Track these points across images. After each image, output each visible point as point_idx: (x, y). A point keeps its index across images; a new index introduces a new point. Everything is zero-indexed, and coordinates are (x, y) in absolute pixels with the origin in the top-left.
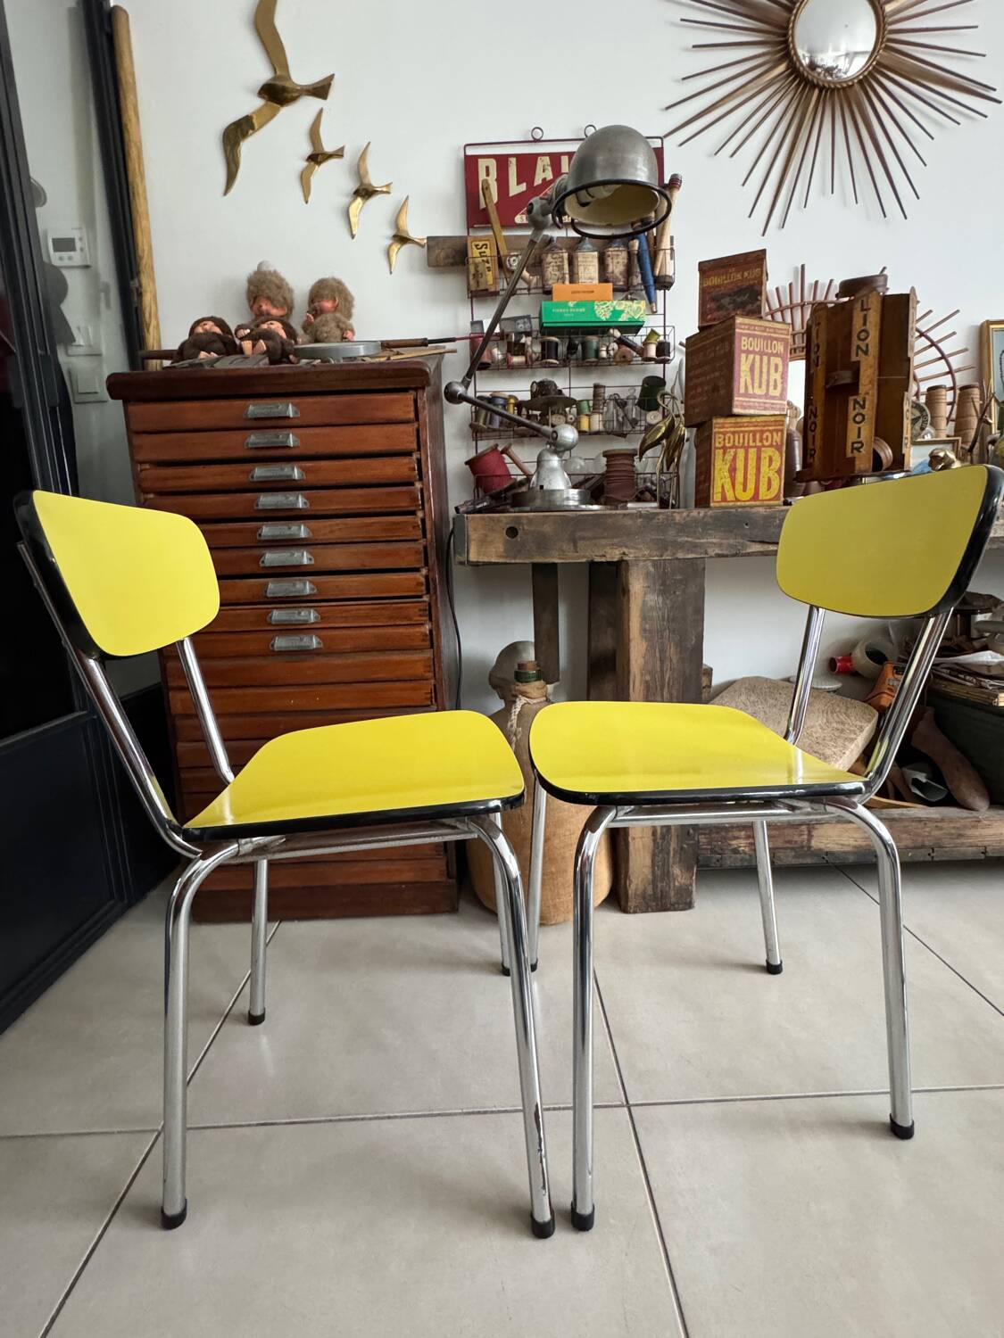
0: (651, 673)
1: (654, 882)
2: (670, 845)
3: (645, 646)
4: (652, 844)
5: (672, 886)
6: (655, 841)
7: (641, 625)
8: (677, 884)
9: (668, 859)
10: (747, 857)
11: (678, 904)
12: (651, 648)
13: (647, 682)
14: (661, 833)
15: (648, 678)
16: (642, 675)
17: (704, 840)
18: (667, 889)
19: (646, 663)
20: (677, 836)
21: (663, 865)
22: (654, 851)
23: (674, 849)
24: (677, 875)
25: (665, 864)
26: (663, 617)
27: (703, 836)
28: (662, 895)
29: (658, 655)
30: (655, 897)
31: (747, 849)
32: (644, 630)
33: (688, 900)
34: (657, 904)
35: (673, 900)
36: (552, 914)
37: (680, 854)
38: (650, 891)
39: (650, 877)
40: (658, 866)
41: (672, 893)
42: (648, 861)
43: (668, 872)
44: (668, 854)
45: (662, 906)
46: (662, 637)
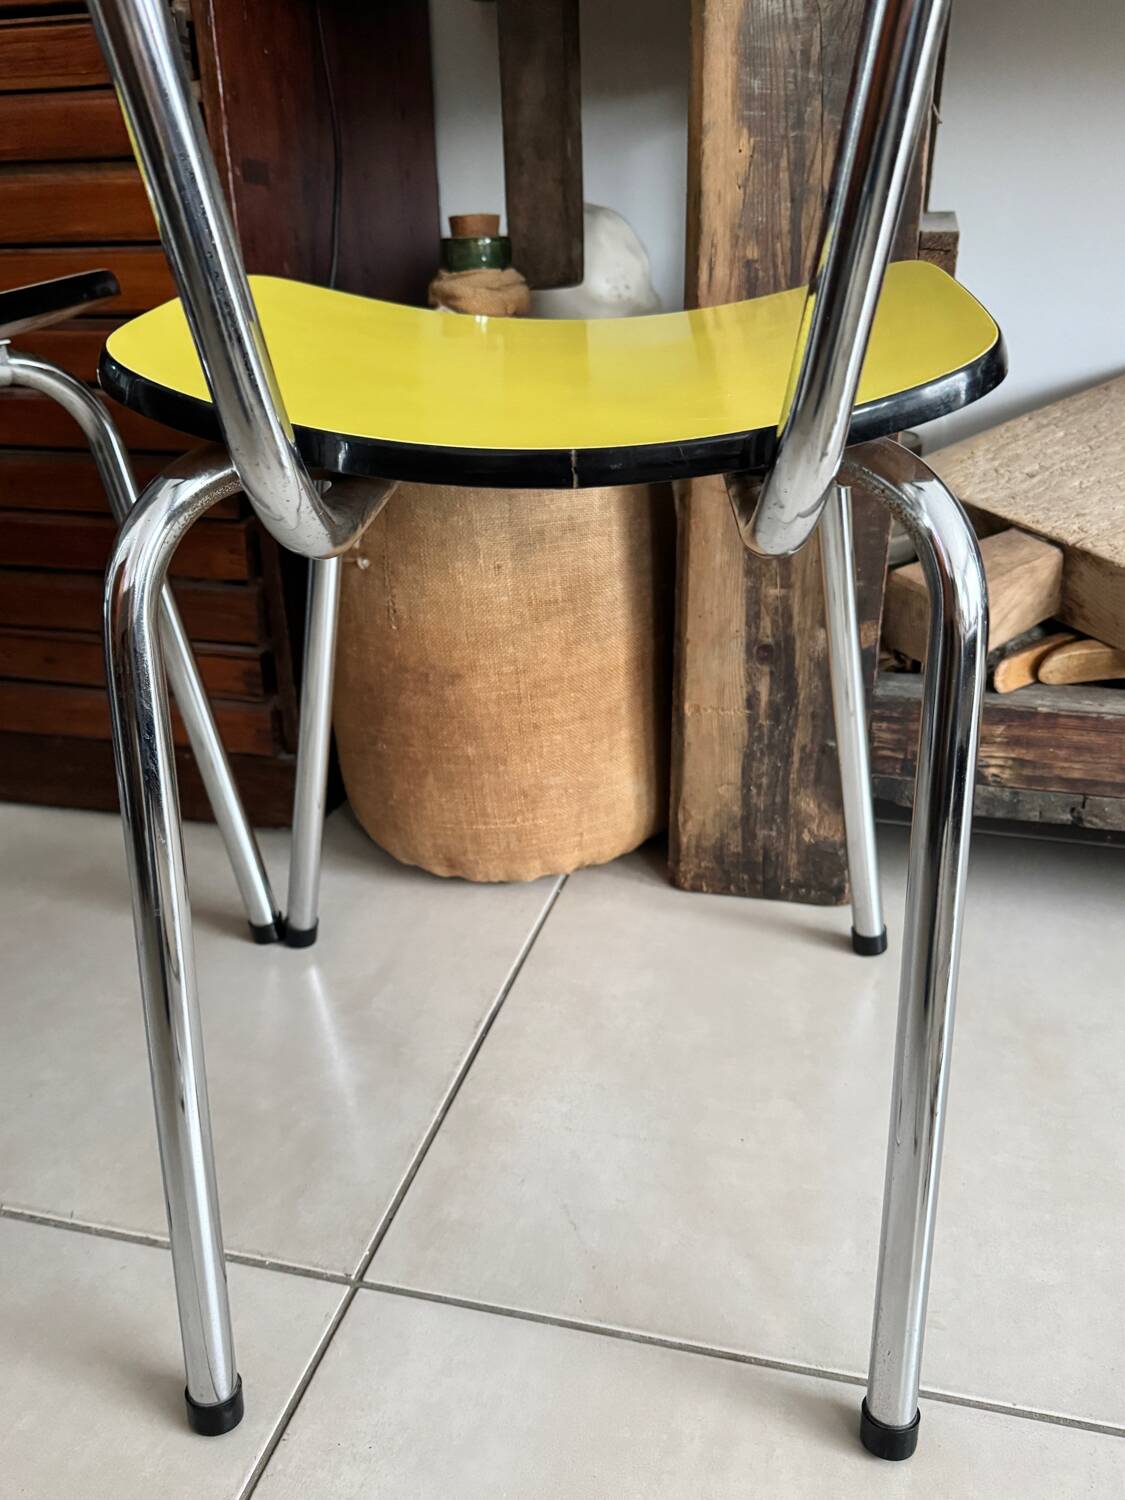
0: (764, 236)
1: (747, 822)
2: (792, 736)
3: (746, 152)
4: (745, 728)
5: (793, 837)
6: (752, 720)
7: (738, 80)
8: (806, 837)
9: (787, 774)
10: (1006, 795)
11: (809, 888)
12: (764, 154)
13: (749, 264)
14: (771, 703)
15: (753, 252)
16: (735, 239)
17: (886, 736)
18: (780, 845)
19: (748, 205)
20: (814, 716)
21: (772, 786)
22: (749, 746)
23: (803, 749)
24: (811, 818)
25: (779, 780)
26: (806, 53)
27: (884, 725)
28: (766, 857)
29: (784, 176)
30: (746, 861)
31: (1006, 774)
32: (745, 98)
33: (835, 881)
34: (753, 881)
35: (795, 875)
36: (471, 857)
37: (819, 764)
38: (735, 845)
39: (737, 809)
40: (759, 787)
41: (793, 859)
42: (733, 770)
43: (786, 801)
44: (787, 757)
45: (765, 884)
46: (800, 123)
